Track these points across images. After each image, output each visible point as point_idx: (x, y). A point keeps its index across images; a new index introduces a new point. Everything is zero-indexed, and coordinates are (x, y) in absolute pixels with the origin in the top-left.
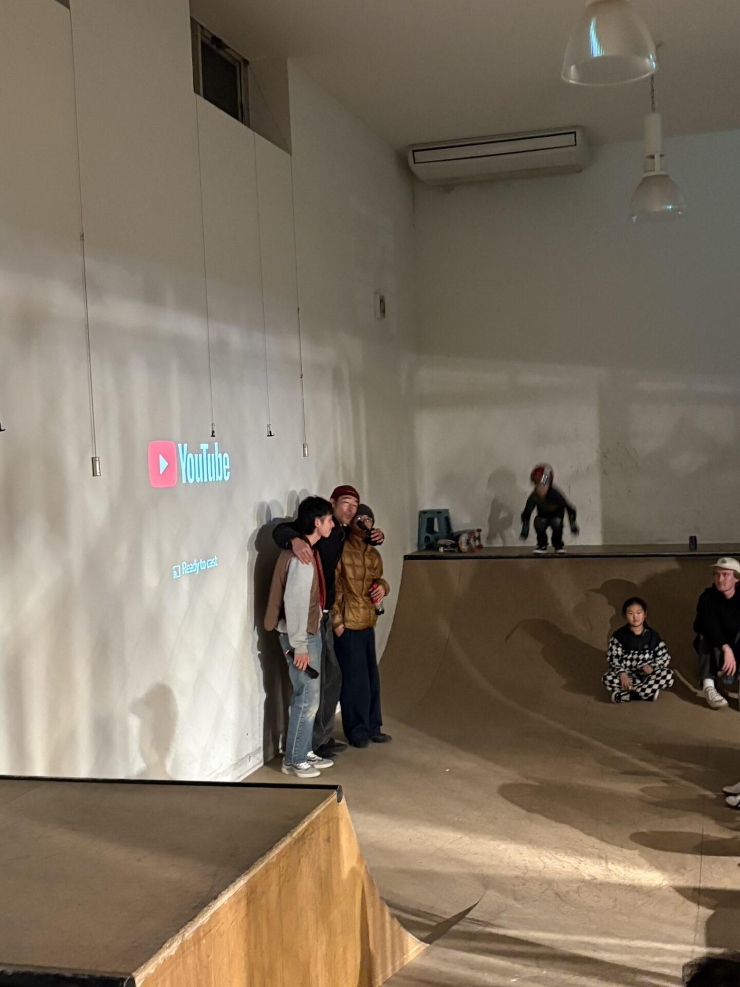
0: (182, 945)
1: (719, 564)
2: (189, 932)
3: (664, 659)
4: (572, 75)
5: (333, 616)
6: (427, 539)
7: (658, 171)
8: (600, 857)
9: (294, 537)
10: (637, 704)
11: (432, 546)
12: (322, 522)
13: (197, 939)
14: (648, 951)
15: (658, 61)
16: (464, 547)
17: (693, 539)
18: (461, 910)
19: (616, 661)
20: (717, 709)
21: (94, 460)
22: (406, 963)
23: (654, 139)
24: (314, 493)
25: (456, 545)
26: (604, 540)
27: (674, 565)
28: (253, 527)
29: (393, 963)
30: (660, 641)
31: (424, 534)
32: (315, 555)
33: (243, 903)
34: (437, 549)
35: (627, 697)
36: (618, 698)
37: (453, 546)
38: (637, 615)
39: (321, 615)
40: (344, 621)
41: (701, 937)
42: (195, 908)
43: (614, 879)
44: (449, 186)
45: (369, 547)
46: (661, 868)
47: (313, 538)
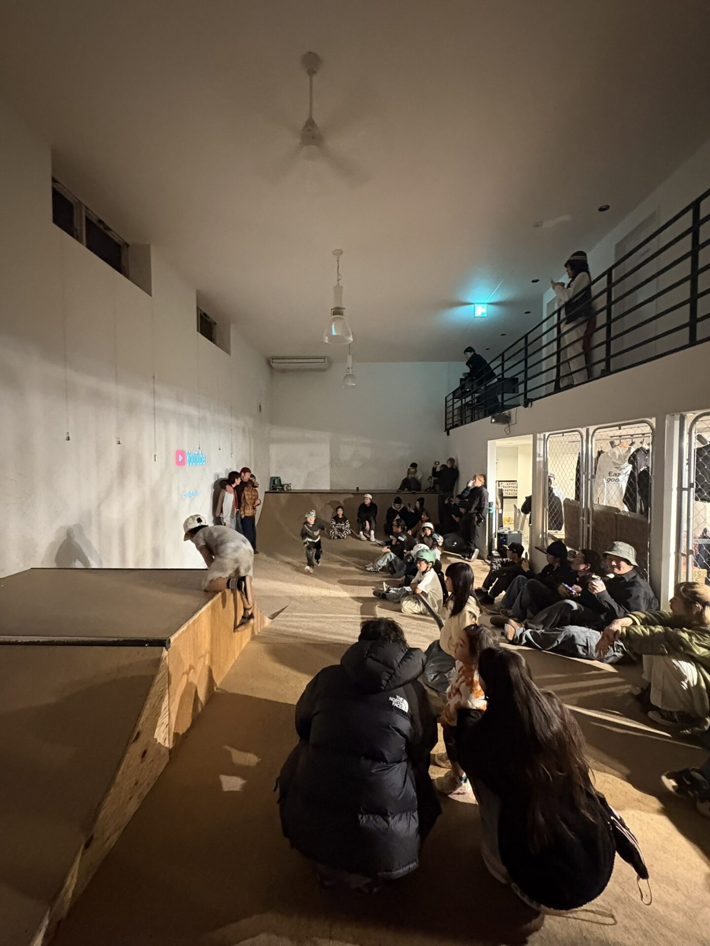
0: (188, 627)
1: (365, 496)
2: (191, 621)
3: (348, 525)
4: (326, 340)
5: (241, 512)
6: (273, 486)
7: (351, 373)
8: (328, 588)
9: (226, 485)
10: (339, 539)
11: (274, 489)
12: (238, 480)
13: (194, 623)
14: (343, 617)
15: (353, 338)
16: (285, 489)
17: (358, 488)
18: (283, 608)
19: (333, 526)
20: (363, 541)
21: (155, 456)
22: (265, 626)
23: (350, 363)
24: (235, 470)
25: (283, 489)
26: (331, 488)
27: (352, 496)
28: (213, 481)
29: (261, 626)
30: (347, 520)
31: (272, 485)
32: (234, 491)
33: (210, 611)
34: (276, 490)
35: (336, 538)
36: (334, 538)
37: (282, 489)
38: (340, 512)
39: (236, 511)
40: (244, 513)
41: (359, 612)
42: (193, 613)
43: (332, 595)
44: (284, 371)
45: (254, 488)
46: (346, 591)
47: (234, 486)
